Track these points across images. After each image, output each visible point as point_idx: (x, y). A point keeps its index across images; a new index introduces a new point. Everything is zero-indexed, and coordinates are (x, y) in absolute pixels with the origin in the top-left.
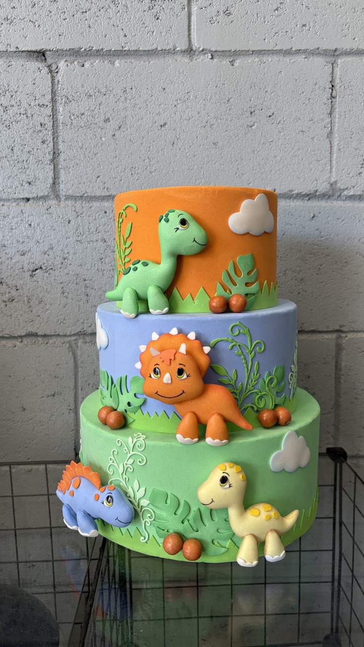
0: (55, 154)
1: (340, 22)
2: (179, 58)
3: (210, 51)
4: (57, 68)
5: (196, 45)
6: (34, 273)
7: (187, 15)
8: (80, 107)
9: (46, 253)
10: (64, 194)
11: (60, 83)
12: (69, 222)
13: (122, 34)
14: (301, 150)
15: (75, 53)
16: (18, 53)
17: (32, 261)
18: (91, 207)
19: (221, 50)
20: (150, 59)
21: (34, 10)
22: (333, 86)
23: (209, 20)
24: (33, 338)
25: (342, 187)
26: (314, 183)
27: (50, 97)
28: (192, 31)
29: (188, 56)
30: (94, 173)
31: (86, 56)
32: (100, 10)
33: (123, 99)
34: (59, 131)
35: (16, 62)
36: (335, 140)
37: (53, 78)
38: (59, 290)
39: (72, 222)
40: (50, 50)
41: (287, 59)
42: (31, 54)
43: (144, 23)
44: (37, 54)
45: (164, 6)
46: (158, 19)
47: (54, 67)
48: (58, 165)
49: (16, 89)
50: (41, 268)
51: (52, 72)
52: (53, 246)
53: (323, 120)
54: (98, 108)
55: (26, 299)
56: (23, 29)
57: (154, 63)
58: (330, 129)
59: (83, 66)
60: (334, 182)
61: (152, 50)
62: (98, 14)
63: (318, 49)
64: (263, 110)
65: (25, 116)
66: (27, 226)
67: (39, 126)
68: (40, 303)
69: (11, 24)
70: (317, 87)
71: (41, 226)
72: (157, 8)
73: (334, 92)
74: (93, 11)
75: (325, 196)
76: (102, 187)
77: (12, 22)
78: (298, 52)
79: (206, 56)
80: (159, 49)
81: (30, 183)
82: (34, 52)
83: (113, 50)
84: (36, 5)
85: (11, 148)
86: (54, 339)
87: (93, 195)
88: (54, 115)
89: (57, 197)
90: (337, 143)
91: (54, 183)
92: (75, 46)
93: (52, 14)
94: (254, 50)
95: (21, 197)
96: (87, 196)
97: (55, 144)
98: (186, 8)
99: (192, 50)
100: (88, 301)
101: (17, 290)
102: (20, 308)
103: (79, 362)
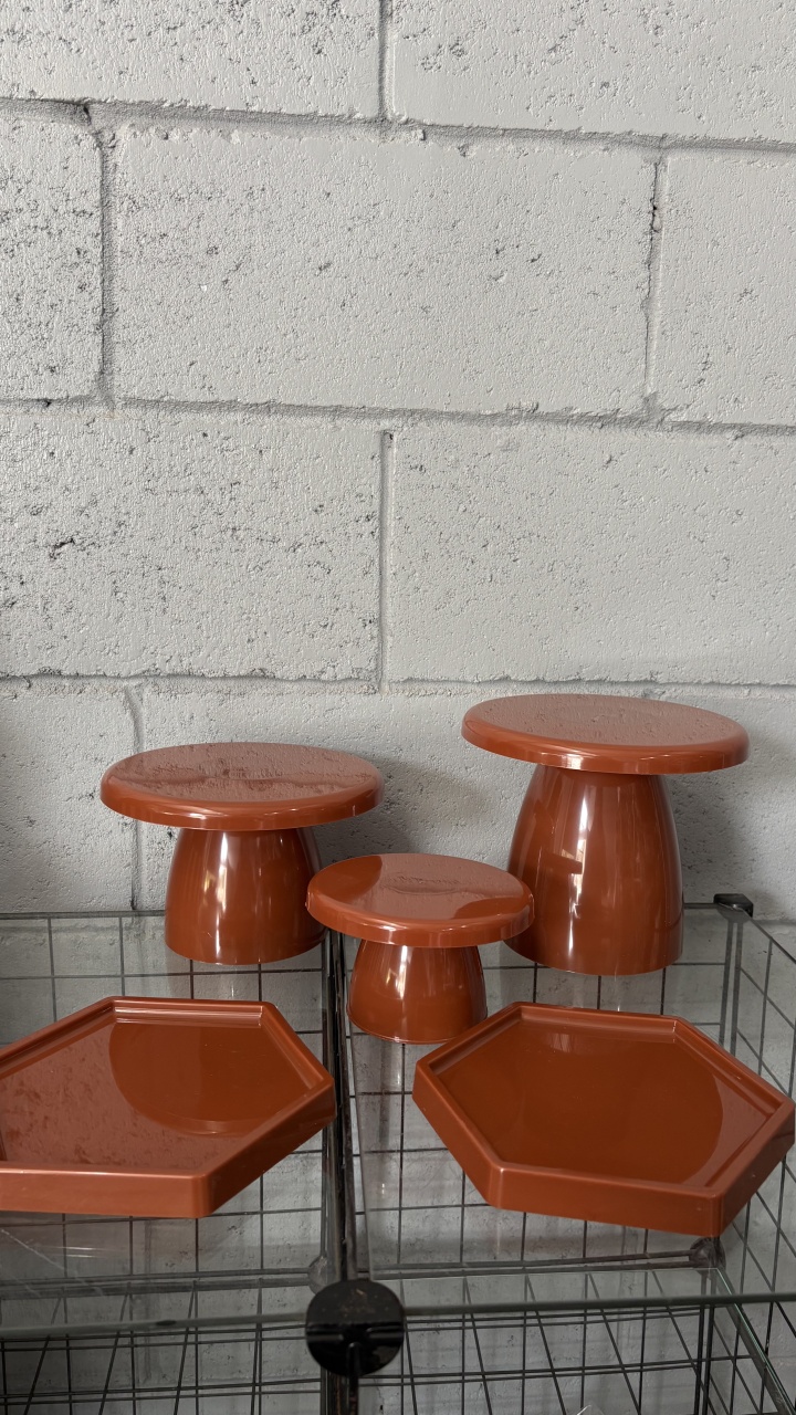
0: (107, 313)
1: (673, 81)
2: (358, 132)
3: (421, 124)
4: (113, 138)
5: (394, 109)
6: (58, 551)
7: (377, 49)
8: (159, 221)
9: (82, 512)
10: (122, 395)
11: (120, 169)
12: (131, 452)
13: (247, 79)
14: (590, 330)
15: (151, 111)
16: (35, 103)
17: (54, 526)
18: (176, 424)
19: (443, 124)
20: (302, 133)
21: (68, 18)
22: (655, 208)
23: (420, 63)
24: (53, 680)
25: (666, 406)
26: (614, 394)
27: (98, 197)
28: (387, 81)
29: (378, 132)
30: (184, 356)
31: (173, 117)
32: (203, 27)
33: (245, 209)
34: (114, 266)
35: (29, 120)
36: (656, 313)
37: (103, 156)
38: (108, 585)
39: (138, 452)
40: (100, 102)
41: (570, 151)
42: (60, 105)
43: (291, 60)
44: (72, 108)
45: (332, 28)
46: (319, 52)
47: (107, 136)
48: (110, 336)
49: (28, 176)
50: (72, 541)
51: (104, 146)
52: (99, 497)
53: (633, 273)
54: (195, 224)
55: (39, 602)
56: (46, 54)
57: (309, 140)
58: (647, 291)
59: (167, 138)
60: (650, 395)
61: (307, 115)
62: (200, 33)
63: (630, 133)
64: (521, 247)
65: (45, 232)
66: (45, 457)
67: (75, 254)
68: (68, 611)
69: (21, 44)
70: (625, 208)
71: (75, 458)
72: (318, 31)
73: (657, 220)
74: (189, 27)
75: (633, 421)
76: (201, 385)
77: (23, 37)
78: (592, 136)
79: (413, 133)
80: (320, 113)
81: (52, 371)
82: (68, 103)
83: (228, 108)
84: (74, 6)
85: (15, 296)
86: (95, 683)
87: (181, 398)
88: (105, 235)
89: (108, 400)
90: (660, 319)
91: (102, 373)
92: (152, 96)
93: (106, 27)
94: (507, 127)
95: (36, 397)
96: (169, 402)
97: (106, 292)
98: (376, 35)
99: (385, 119)
100: (164, 610)
101: (22, 583)
102: (26, 619)
103: (145, 731)
